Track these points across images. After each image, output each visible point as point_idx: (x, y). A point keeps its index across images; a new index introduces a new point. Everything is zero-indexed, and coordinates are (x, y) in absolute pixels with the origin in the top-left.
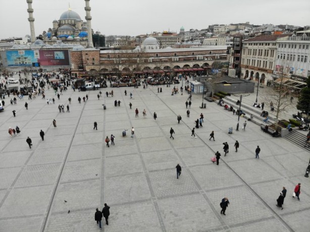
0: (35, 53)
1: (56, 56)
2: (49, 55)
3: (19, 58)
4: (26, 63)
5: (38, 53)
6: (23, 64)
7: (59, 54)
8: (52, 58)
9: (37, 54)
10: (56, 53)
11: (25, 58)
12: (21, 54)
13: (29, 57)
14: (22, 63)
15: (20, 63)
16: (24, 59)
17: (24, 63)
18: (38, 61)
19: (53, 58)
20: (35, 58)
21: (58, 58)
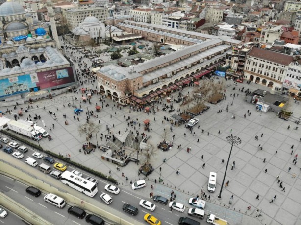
0: (32, 78)
1: (58, 76)
2: (51, 76)
3: (11, 87)
4: (21, 90)
5: (36, 76)
6: (17, 91)
7: (62, 73)
8: (54, 78)
9: (34, 77)
10: (57, 72)
11: (20, 85)
12: (13, 81)
13: (25, 83)
14: (15, 91)
15: (13, 92)
16: (18, 87)
17: (19, 91)
18: (37, 85)
19: (56, 78)
20: (33, 82)
21: (61, 77)
